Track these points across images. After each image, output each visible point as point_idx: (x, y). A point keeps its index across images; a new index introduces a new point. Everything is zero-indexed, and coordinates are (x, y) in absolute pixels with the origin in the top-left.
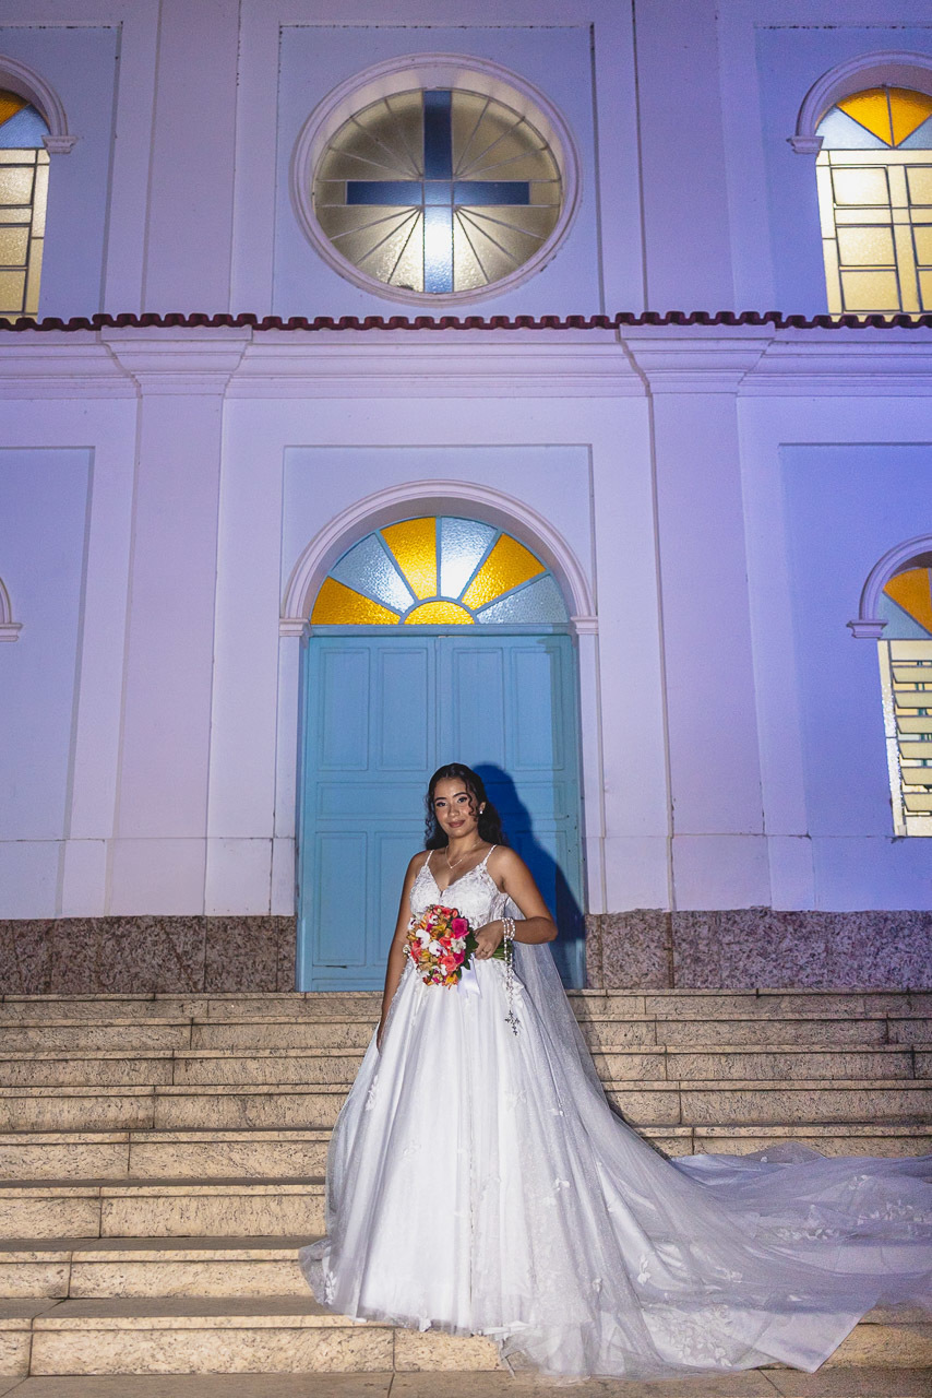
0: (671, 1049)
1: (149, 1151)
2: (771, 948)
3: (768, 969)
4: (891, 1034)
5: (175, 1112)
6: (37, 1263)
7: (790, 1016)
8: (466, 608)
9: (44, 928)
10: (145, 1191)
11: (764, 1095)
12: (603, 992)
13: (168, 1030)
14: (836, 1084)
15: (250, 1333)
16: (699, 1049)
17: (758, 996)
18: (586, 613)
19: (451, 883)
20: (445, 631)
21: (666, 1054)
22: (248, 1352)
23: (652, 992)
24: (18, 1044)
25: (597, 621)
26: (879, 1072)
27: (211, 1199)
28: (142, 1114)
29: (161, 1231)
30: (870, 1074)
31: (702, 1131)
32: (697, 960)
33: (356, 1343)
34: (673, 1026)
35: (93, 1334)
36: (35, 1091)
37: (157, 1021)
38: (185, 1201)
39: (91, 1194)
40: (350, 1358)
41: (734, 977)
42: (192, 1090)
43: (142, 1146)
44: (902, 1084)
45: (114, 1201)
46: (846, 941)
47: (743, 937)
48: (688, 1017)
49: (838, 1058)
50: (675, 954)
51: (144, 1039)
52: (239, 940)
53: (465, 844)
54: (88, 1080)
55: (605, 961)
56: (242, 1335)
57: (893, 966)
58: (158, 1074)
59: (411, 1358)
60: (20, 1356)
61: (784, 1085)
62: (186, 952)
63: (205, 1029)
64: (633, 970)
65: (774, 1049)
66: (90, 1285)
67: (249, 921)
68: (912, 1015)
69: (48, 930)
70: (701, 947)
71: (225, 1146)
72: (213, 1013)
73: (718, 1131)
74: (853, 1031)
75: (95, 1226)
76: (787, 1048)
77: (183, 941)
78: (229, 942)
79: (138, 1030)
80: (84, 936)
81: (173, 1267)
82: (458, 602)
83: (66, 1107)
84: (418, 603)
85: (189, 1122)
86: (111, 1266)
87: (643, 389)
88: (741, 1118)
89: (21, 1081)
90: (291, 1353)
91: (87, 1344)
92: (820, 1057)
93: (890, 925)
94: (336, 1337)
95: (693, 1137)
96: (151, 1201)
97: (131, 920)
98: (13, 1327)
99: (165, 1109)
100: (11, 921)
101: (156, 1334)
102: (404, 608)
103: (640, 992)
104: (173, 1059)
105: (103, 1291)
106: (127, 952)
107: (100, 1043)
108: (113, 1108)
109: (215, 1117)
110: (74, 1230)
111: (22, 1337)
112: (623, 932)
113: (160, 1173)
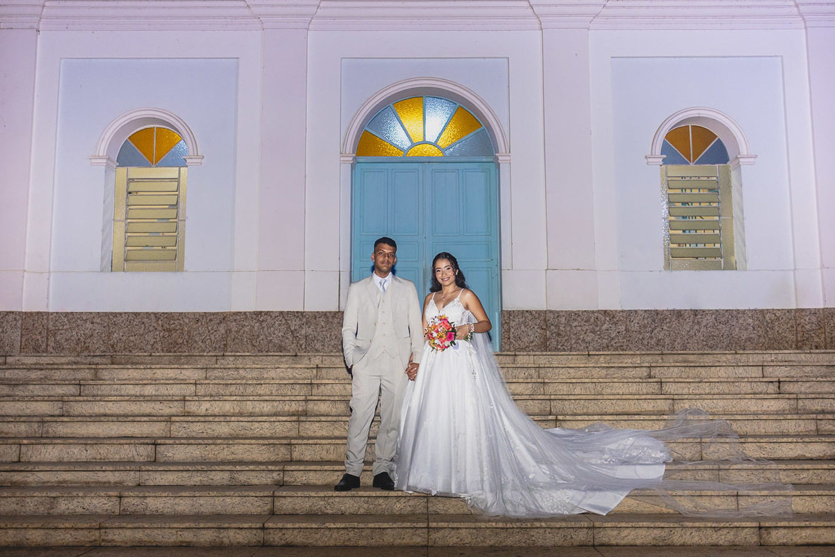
0: (546, 381)
1: (307, 425)
2: (597, 329)
3: (596, 339)
4: (652, 374)
5: (316, 408)
6: (269, 471)
7: (604, 365)
8: (439, 148)
9: (222, 317)
10: (310, 441)
11: (589, 401)
12: (513, 353)
13: (306, 370)
14: (624, 397)
15: (366, 499)
16: (560, 380)
17: (589, 355)
18: (504, 151)
19: (443, 307)
20: (428, 160)
21: (544, 383)
22: (366, 506)
23: (537, 353)
24: (234, 376)
25: (510, 156)
26: (645, 391)
27: (340, 446)
28: (300, 409)
29: (318, 458)
30: (641, 392)
31: (560, 417)
32: (559, 335)
33: (411, 503)
34: (548, 370)
35: (299, 499)
36: (251, 398)
37: (300, 366)
38: (329, 446)
39: (286, 442)
40: (409, 509)
41: (578, 343)
42: (324, 398)
43: (304, 423)
44: (654, 397)
45: (297, 446)
46: (636, 325)
47: (583, 323)
48: (555, 366)
49: (625, 385)
50: (548, 332)
51: (294, 374)
52: (323, 323)
53: (449, 288)
54: (272, 393)
55: (511, 335)
56: (363, 499)
57: (660, 338)
58: (305, 390)
59: (435, 509)
60: (269, 507)
61: (599, 397)
62: (295, 330)
63: (323, 370)
64: (526, 339)
65: (595, 380)
66: (292, 480)
67: (328, 314)
68: (664, 364)
69: (224, 318)
70: (562, 328)
71: (342, 423)
72: (325, 362)
73: (568, 418)
74: (633, 372)
75: (289, 456)
76: (601, 380)
77: (294, 324)
78: (317, 325)
79: (292, 370)
80: (243, 321)
81: (328, 473)
82: (435, 144)
83: (265, 406)
84: (413, 145)
85: (322, 412)
86: (301, 472)
87: (538, 26)
88: (579, 412)
89: (240, 393)
90: (384, 506)
91: (297, 502)
92: (617, 384)
93: (660, 316)
94: (403, 500)
95: (557, 420)
96: (313, 446)
97: (267, 313)
98: (265, 495)
99: (311, 406)
100: (205, 313)
101: (326, 499)
102: (406, 147)
103: (531, 353)
104: (311, 384)
105: (298, 482)
106: (266, 329)
107: (274, 376)
108: (287, 406)
109: (334, 410)
110: (280, 458)
111: (270, 499)
112: (521, 320)
113: (313, 435)
